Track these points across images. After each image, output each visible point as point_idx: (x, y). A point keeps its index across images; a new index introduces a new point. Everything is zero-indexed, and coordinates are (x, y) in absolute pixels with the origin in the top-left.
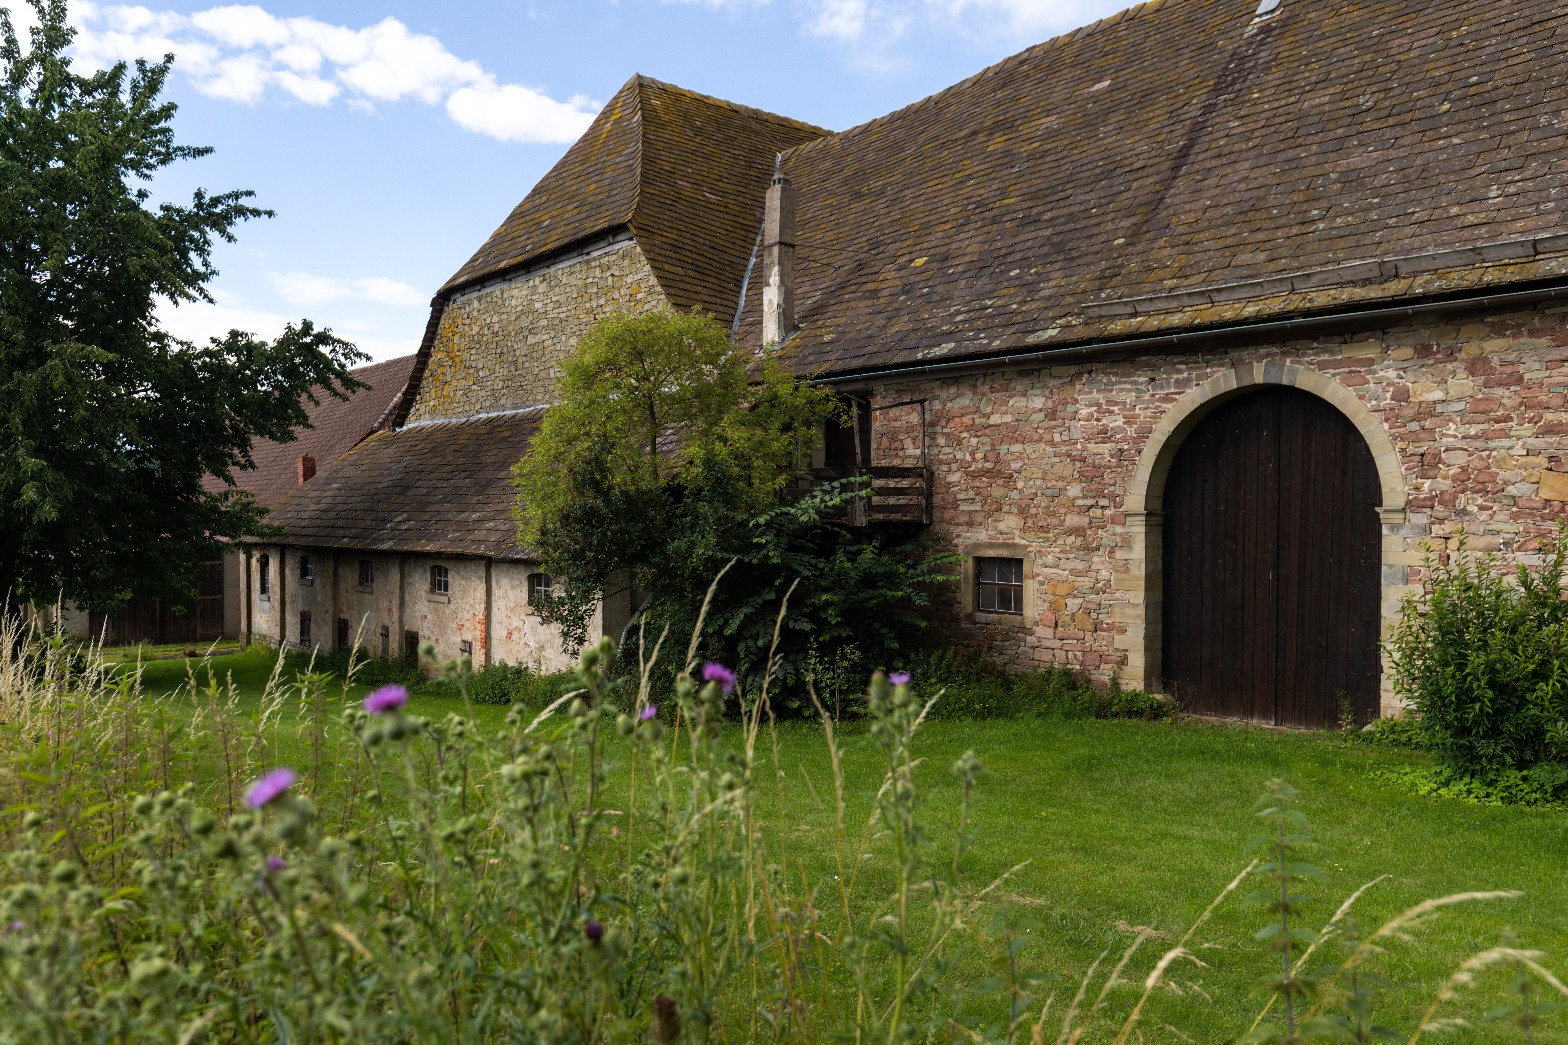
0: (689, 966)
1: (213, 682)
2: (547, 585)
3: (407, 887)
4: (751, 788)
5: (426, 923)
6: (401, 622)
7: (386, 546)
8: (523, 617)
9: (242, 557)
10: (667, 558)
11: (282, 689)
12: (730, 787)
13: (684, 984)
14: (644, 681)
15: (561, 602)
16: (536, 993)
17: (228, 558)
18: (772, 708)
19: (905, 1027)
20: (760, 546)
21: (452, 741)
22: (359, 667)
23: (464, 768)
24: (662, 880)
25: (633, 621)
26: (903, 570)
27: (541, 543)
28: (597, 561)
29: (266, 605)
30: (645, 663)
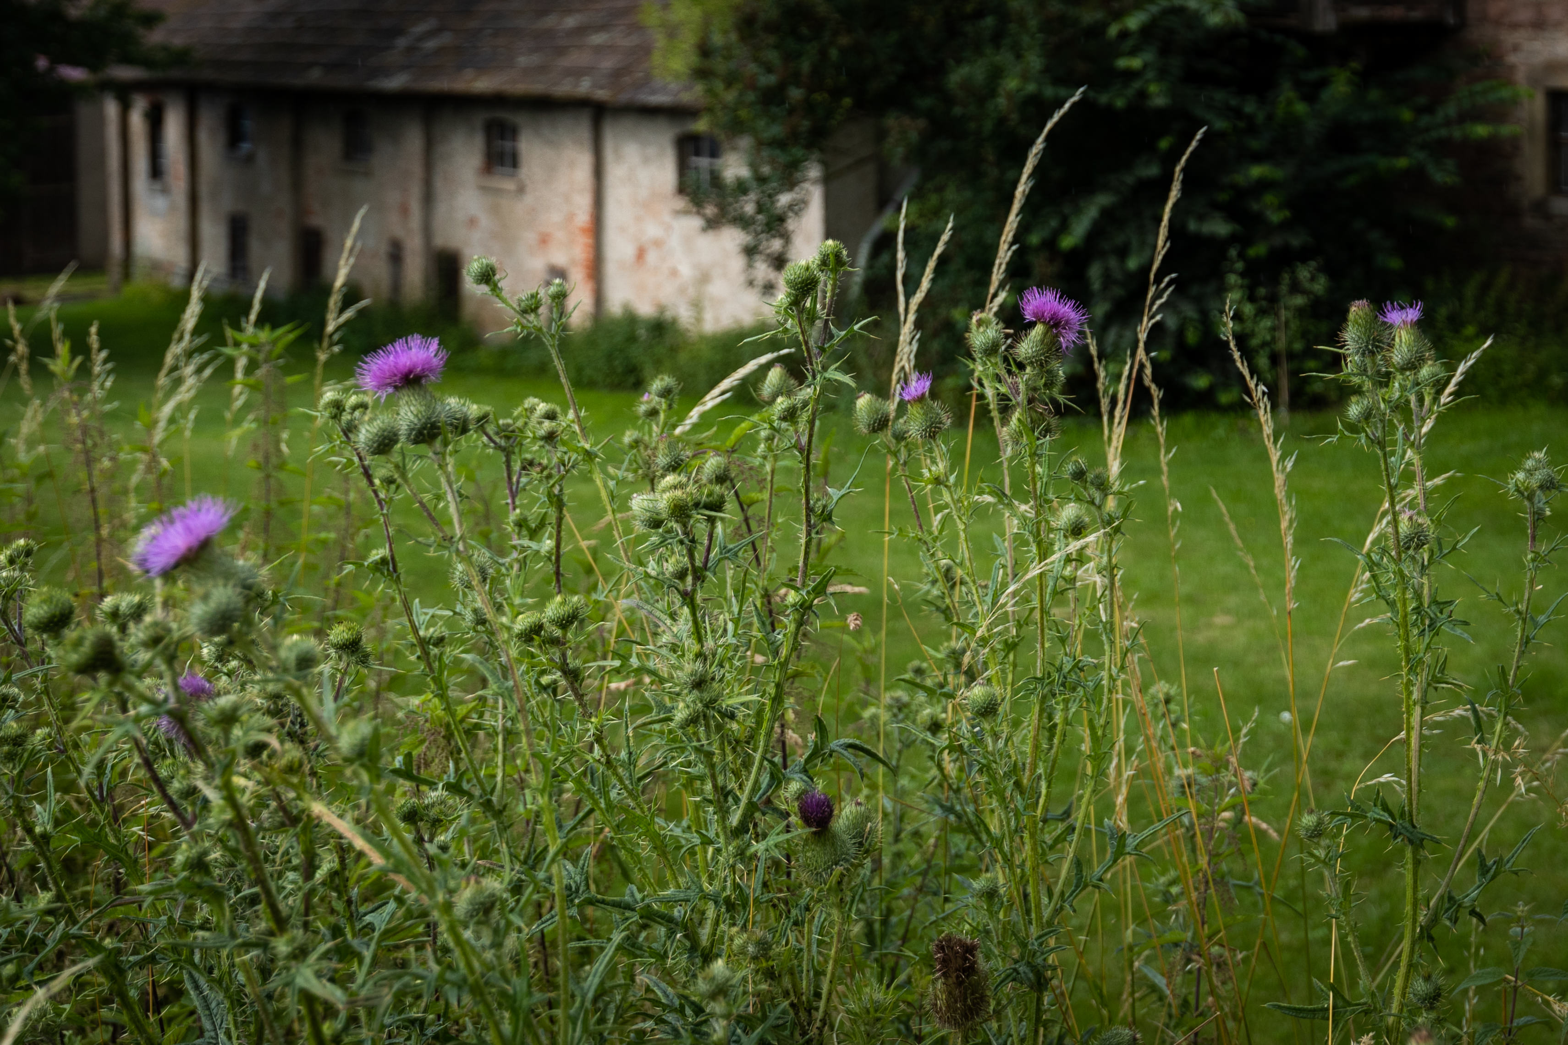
0: (999, 876)
1: (63, 349)
2: (714, 153)
3: (449, 737)
4: (1117, 530)
5: (487, 805)
6: (427, 230)
7: (395, 83)
8: (667, 218)
9: (111, 109)
10: (948, 100)
11: (198, 360)
12: (1077, 530)
13: (993, 914)
14: (906, 330)
15: (742, 188)
16: (705, 934)
17: (84, 111)
18: (1154, 379)
19: (1420, 986)
20: (1130, 75)
21: (533, 449)
22: (349, 314)
23: (558, 503)
24: (947, 717)
25: (882, 224)
26: (1407, 115)
27: (701, 74)
28: (809, 107)
29: (160, 203)
30: (908, 296)
